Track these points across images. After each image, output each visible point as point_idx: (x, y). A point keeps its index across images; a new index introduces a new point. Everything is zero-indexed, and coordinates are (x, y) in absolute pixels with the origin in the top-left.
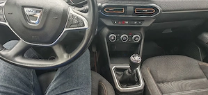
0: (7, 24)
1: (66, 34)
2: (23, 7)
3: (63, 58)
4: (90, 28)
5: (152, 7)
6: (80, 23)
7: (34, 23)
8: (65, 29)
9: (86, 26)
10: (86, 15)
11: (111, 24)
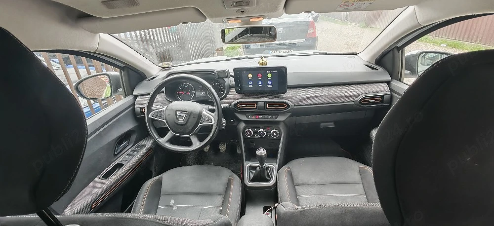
0: (165, 121)
1: (200, 127)
2: (176, 111)
3: (196, 144)
4: (216, 124)
5: (284, 102)
6: (209, 119)
7: (181, 121)
8: (200, 124)
9: (213, 122)
10: (213, 114)
11: (245, 119)
